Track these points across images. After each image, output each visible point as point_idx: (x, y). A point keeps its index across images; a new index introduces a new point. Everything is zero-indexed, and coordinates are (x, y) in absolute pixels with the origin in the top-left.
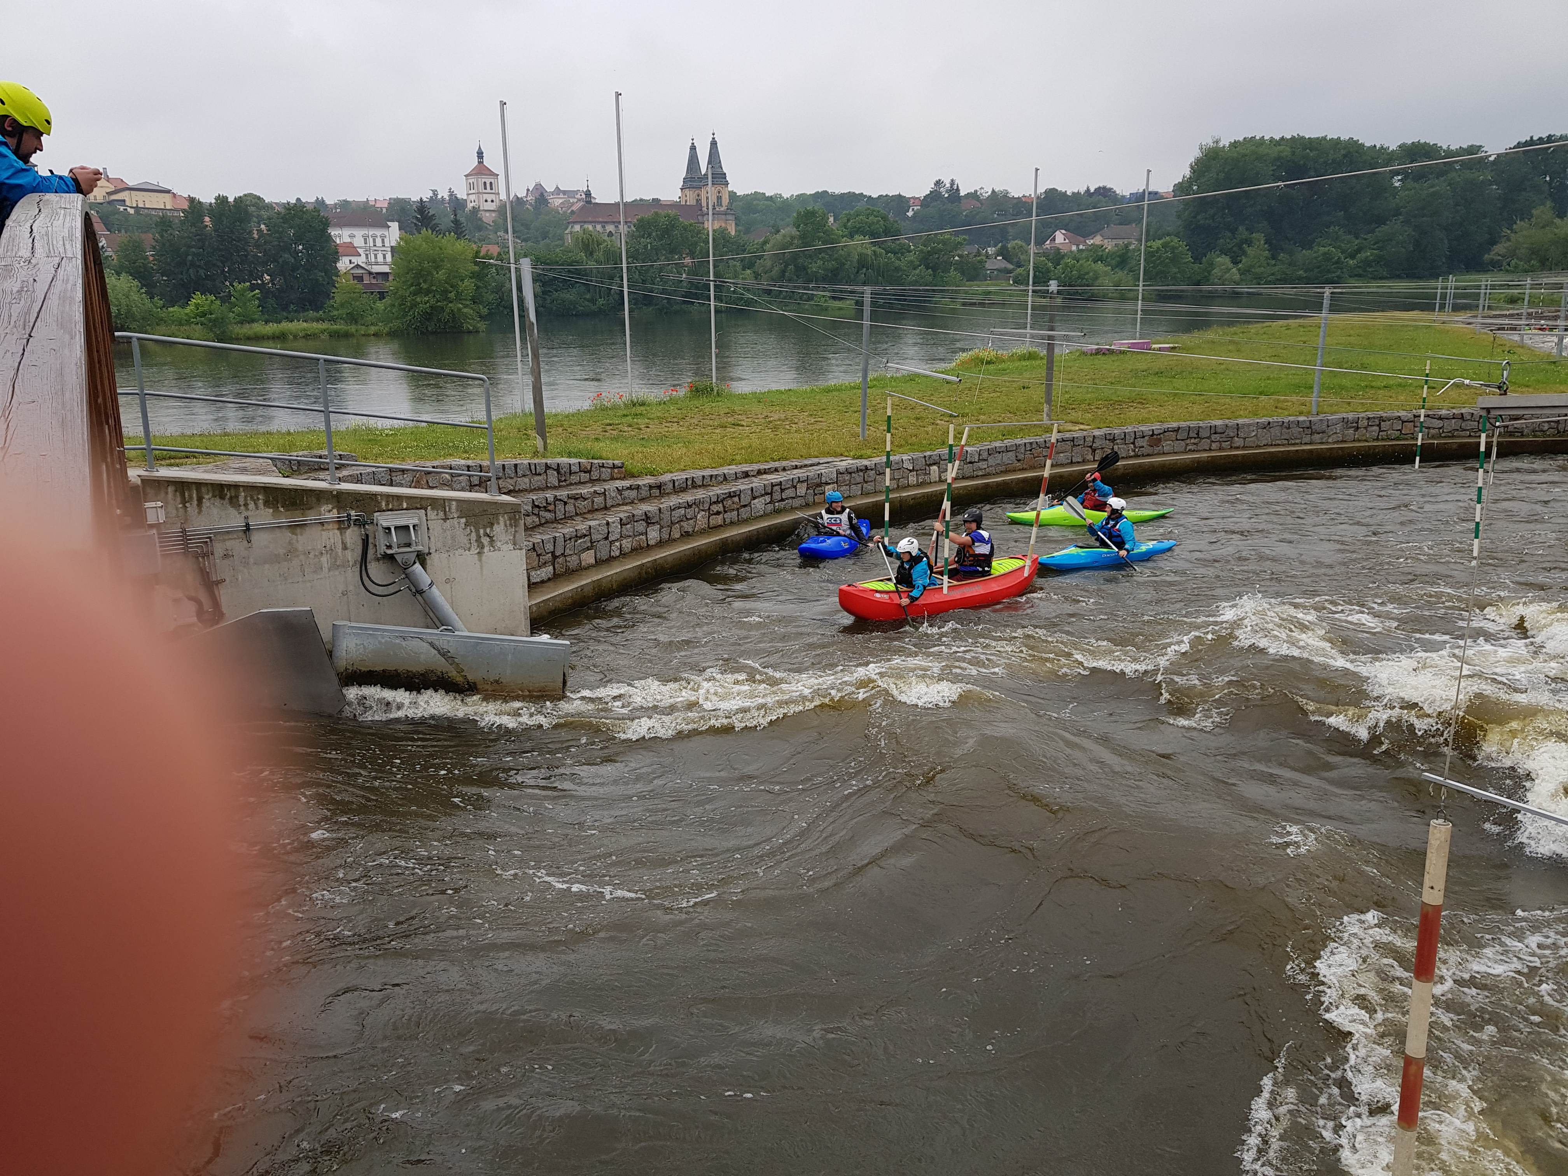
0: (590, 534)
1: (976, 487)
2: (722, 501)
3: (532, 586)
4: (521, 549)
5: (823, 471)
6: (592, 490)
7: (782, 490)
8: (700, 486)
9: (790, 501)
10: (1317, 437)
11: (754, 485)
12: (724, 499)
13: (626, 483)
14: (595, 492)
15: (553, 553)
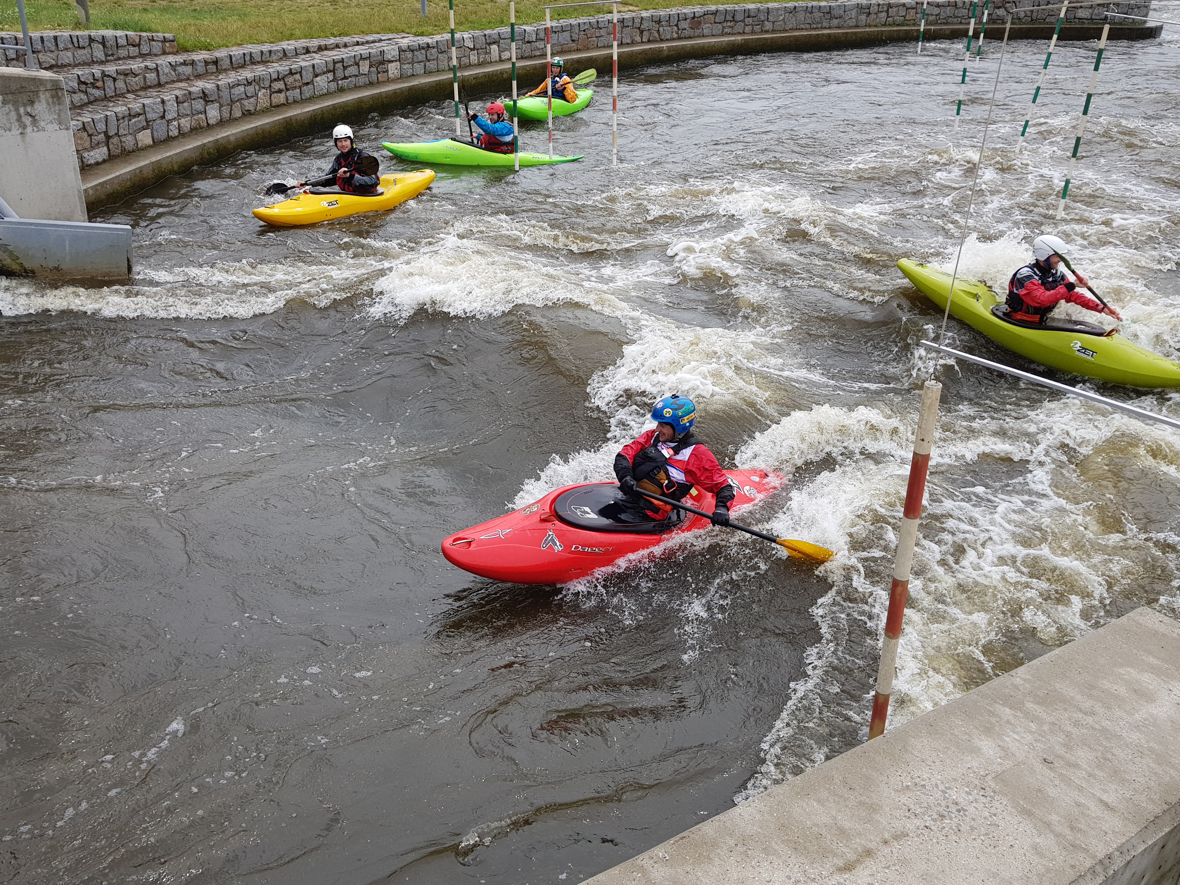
0: (145, 113)
1: (535, 67)
2: (283, 79)
3: (86, 169)
4: (67, 129)
5: (385, 48)
6: (142, 65)
7: (345, 68)
8: (258, 62)
9: (353, 79)
10: (835, 22)
11: (315, 62)
12: (285, 76)
13: (180, 58)
14: (146, 67)
15: (106, 133)
